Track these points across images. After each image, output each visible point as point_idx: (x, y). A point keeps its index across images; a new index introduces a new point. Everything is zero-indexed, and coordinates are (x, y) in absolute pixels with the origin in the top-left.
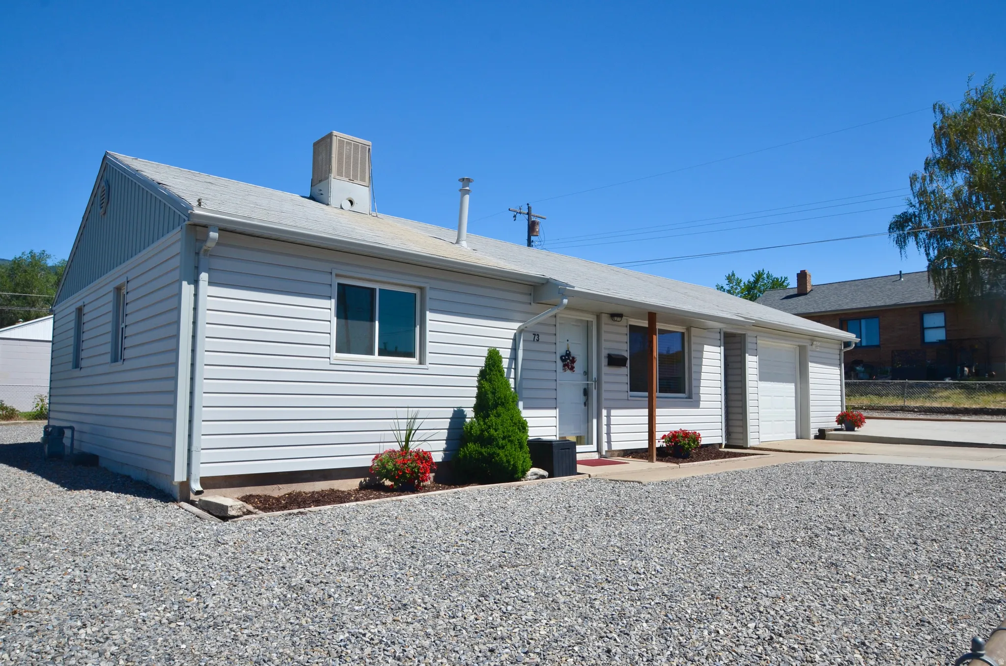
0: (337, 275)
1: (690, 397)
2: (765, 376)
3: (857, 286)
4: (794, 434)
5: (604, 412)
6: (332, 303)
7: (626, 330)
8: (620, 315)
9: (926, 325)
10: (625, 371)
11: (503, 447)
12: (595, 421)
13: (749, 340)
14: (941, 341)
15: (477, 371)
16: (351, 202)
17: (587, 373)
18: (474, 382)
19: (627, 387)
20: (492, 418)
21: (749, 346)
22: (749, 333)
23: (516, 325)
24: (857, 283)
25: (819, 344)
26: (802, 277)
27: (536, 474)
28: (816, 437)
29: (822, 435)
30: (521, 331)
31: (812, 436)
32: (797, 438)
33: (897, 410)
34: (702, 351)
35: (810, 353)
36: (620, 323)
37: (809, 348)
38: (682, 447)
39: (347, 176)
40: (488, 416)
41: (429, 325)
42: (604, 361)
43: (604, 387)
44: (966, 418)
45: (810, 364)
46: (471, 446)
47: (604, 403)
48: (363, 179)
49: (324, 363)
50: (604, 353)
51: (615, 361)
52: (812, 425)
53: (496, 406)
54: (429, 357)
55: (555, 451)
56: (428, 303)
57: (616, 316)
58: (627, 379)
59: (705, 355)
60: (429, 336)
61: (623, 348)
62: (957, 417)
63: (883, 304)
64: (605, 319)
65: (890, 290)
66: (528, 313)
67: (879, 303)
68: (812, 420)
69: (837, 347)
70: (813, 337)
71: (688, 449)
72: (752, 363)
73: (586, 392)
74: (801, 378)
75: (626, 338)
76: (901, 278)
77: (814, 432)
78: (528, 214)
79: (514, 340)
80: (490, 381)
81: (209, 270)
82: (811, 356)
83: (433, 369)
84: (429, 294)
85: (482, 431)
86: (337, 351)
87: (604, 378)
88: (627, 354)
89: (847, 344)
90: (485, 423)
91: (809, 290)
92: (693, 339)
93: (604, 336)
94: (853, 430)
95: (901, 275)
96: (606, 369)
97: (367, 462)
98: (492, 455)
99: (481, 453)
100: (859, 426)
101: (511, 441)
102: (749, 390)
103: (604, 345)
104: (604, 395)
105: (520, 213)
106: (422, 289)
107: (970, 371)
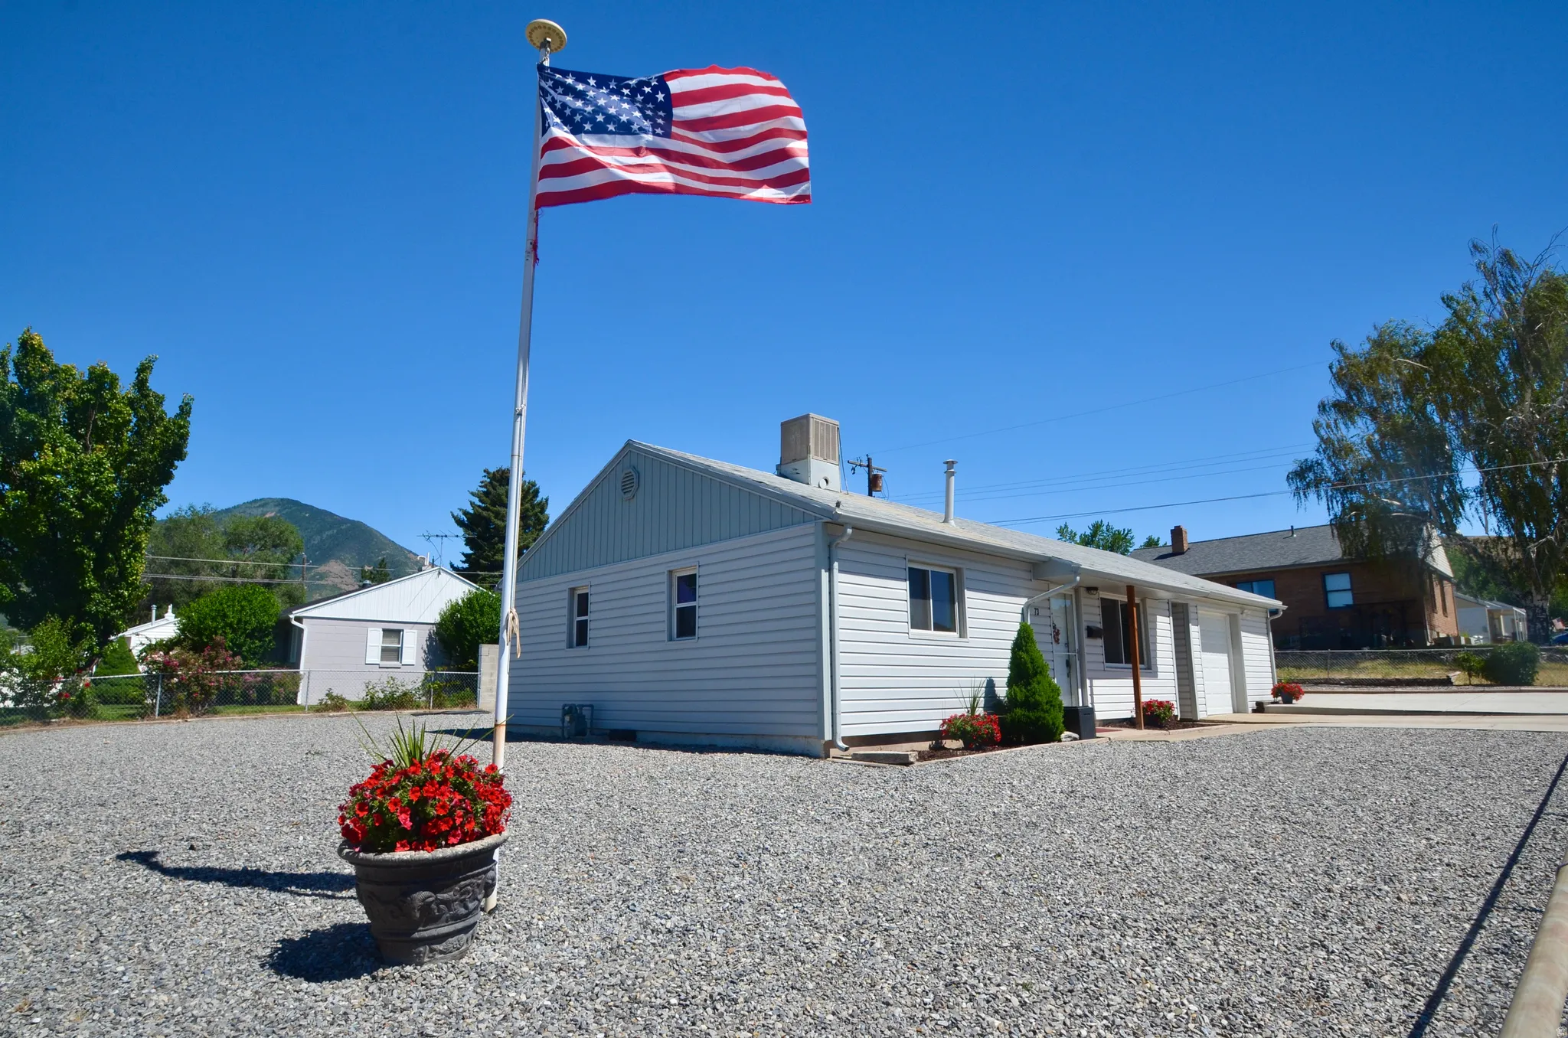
0: (910, 561)
1: (1149, 668)
2: (1206, 648)
3: (1241, 543)
4: (1231, 708)
5: (1088, 681)
6: (906, 585)
7: (1098, 603)
8: (1096, 589)
9: (1329, 588)
10: (1100, 642)
11: (1047, 712)
12: (1080, 690)
13: (1191, 609)
14: (1348, 606)
15: (1009, 645)
16: (827, 481)
17: (1067, 645)
18: (1009, 654)
19: (1102, 658)
20: (1035, 685)
21: (1192, 616)
22: (1191, 603)
23: (1024, 600)
24: (1241, 540)
25: (1249, 612)
26: (1177, 533)
27: (1069, 737)
28: (1254, 711)
29: (1260, 708)
30: (1027, 606)
31: (1250, 710)
32: (1234, 712)
33: (1321, 683)
34: (1155, 622)
35: (1241, 622)
36: (1092, 596)
37: (1240, 616)
38: (1158, 716)
39: (822, 456)
40: (1030, 684)
41: (968, 602)
42: (1085, 633)
43: (1087, 658)
44: (1400, 690)
45: (1243, 634)
46: (1018, 711)
47: (1088, 674)
48: (834, 459)
49: (903, 638)
50: (1084, 625)
51: (1092, 633)
52: (1249, 698)
53: (1035, 674)
54: (970, 632)
55: (1080, 714)
56: (966, 582)
57: (1091, 589)
58: (1102, 650)
59: (1159, 626)
60: (969, 612)
61: (1097, 621)
62: (1390, 689)
63: (1277, 565)
64: (1083, 592)
65: (1282, 547)
66: (1036, 590)
67: (1273, 564)
68: (1249, 692)
69: (1264, 615)
70: (1243, 605)
71: (1164, 718)
72: (1195, 631)
73: (1068, 664)
74: (1234, 649)
75: (1098, 611)
76: (1293, 533)
77: (1251, 705)
78: (868, 466)
79: (1022, 614)
80: (1027, 652)
81: (838, 560)
82: (1243, 625)
83: (973, 642)
84: (966, 574)
85: (1027, 697)
86: (912, 628)
87: (1086, 650)
88: (1100, 626)
89: (1274, 612)
90: (1028, 691)
91: (1185, 548)
92: (1149, 611)
93: (1084, 609)
94: (1291, 703)
95: (1292, 530)
96: (1087, 641)
97: (935, 726)
98: (1038, 719)
99: (1029, 717)
100: (1297, 699)
101: (1054, 706)
102: (1195, 661)
103: (1085, 617)
104: (1088, 666)
105: (860, 465)
106: (956, 569)
107: (1388, 639)
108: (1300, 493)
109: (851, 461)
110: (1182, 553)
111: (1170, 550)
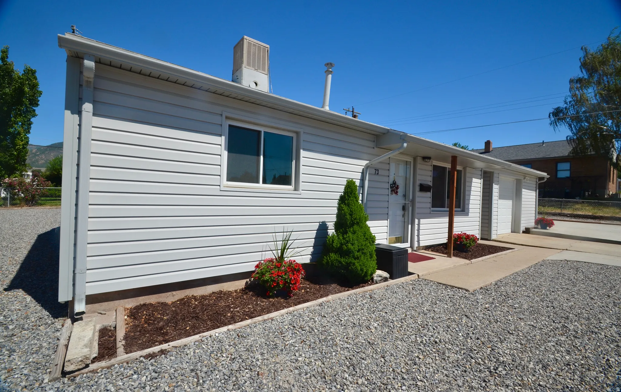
0: (227, 118)
1: (463, 211)
2: (501, 197)
4: (510, 230)
5: (416, 221)
6: (222, 140)
7: (431, 168)
8: (429, 158)
9: (558, 169)
10: (429, 194)
11: (357, 258)
12: (410, 226)
13: (495, 175)
14: (567, 177)
15: (338, 196)
16: (256, 84)
17: (405, 196)
18: (335, 203)
19: (430, 205)
20: (350, 234)
21: (495, 179)
22: (495, 171)
23: (364, 163)
24: (518, 147)
25: (529, 178)
26: (488, 144)
27: (380, 276)
28: (524, 232)
29: (527, 231)
30: (367, 167)
31: (521, 231)
32: (512, 232)
33: (557, 215)
34: (471, 182)
35: (523, 184)
36: (426, 163)
37: (523, 181)
38: (465, 245)
39: (254, 66)
40: (346, 233)
41: (302, 161)
42: (418, 188)
43: (417, 205)
45: (523, 190)
46: (333, 255)
47: (416, 215)
48: (264, 71)
49: (215, 190)
50: (418, 183)
51: (424, 188)
52: (522, 225)
53: (352, 225)
54: (302, 185)
55: (394, 257)
56: (302, 144)
57: (426, 158)
58: (430, 200)
59: (473, 184)
60: (302, 169)
61: (428, 180)
63: (534, 158)
64: (419, 160)
65: (538, 150)
66: (373, 155)
67: (532, 157)
68: (522, 222)
69: (535, 180)
70: (525, 175)
71: (469, 246)
72: (496, 188)
73: (404, 208)
74: (517, 197)
75: (431, 173)
76: (543, 144)
77: (522, 229)
78: (352, 111)
79: (363, 173)
80: (348, 205)
81: (94, 102)
82: (524, 185)
83: (304, 194)
84: (303, 137)
85: (342, 244)
86: (228, 180)
87: (417, 200)
88: (431, 184)
89: (541, 178)
90: (344, 239)
91: (491, 150)
92: (468, 175)
93: (418, 172)
94: (546, 229)
95: (543, 143)
96: (418, 194)
97: (251, 267)
98: (349, 264)
99: (340, 262)
100: (550, 227)
101: (364, 254)
102: (494, 206)
103: (418, 177)
104: (417, 211)
105: (349, 111)
106: (297, 133)
107: (588, 194)
108: (554, 124)
109: (344, 109)
110: (489, 152)
111: (484, 151)
